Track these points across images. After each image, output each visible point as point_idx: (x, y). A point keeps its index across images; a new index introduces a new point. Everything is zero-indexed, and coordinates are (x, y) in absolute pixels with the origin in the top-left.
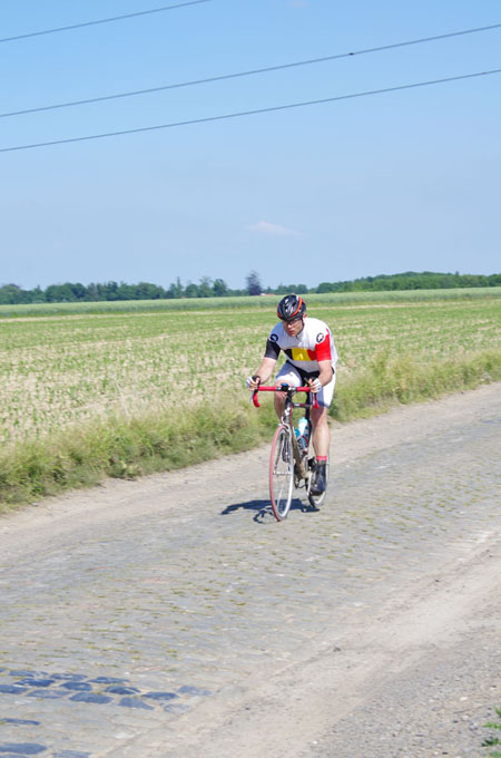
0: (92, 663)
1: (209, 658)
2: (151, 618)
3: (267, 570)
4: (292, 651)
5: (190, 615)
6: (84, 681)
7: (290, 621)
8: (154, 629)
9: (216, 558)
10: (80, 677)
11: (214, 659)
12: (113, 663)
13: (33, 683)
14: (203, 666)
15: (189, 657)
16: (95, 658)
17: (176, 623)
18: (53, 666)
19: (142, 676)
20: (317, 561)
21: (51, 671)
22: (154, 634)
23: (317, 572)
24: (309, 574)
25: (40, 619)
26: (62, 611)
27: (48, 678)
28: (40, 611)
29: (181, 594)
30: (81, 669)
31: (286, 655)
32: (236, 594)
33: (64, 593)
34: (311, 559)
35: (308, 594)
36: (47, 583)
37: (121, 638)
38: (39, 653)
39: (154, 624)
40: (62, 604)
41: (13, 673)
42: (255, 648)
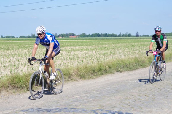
0: (124, 109)
1: (149, 110)
2: (134, 101)
3: (158, 92)
4: (168, 109)
5: (143, 100)
6: (123, 113)
7: (166, 103)
8: (136, 103)
9: (146, 89)
10: (122, 112)
11: (151, 110)
12: (128, 110)
13: (111, 113)
14: (149, 111)
15: (145, 109)
16: (124, 108)
17: (140, 102)
18: (115, 109)
19: (136, 113)
20: (169, 90)
21: (115, 110)
22: (136, 104)
23: (170, 93)
24: (168, 93)
25: (109, 100)
26: (113, 99)
27: (114, 112)
28: (109, 98)
29: (140, 96)
30: (121, 111)
31: (167, 110)
32: (152, 96)
33: (113, 95)
34: (168, 90)
35: (169, 97)
36: (108, 93)
37: (129, 104)
38: (111, 107)
39: (135, 102)
40: (113, 97)
41: (106, 111)
42: (160, 108)
